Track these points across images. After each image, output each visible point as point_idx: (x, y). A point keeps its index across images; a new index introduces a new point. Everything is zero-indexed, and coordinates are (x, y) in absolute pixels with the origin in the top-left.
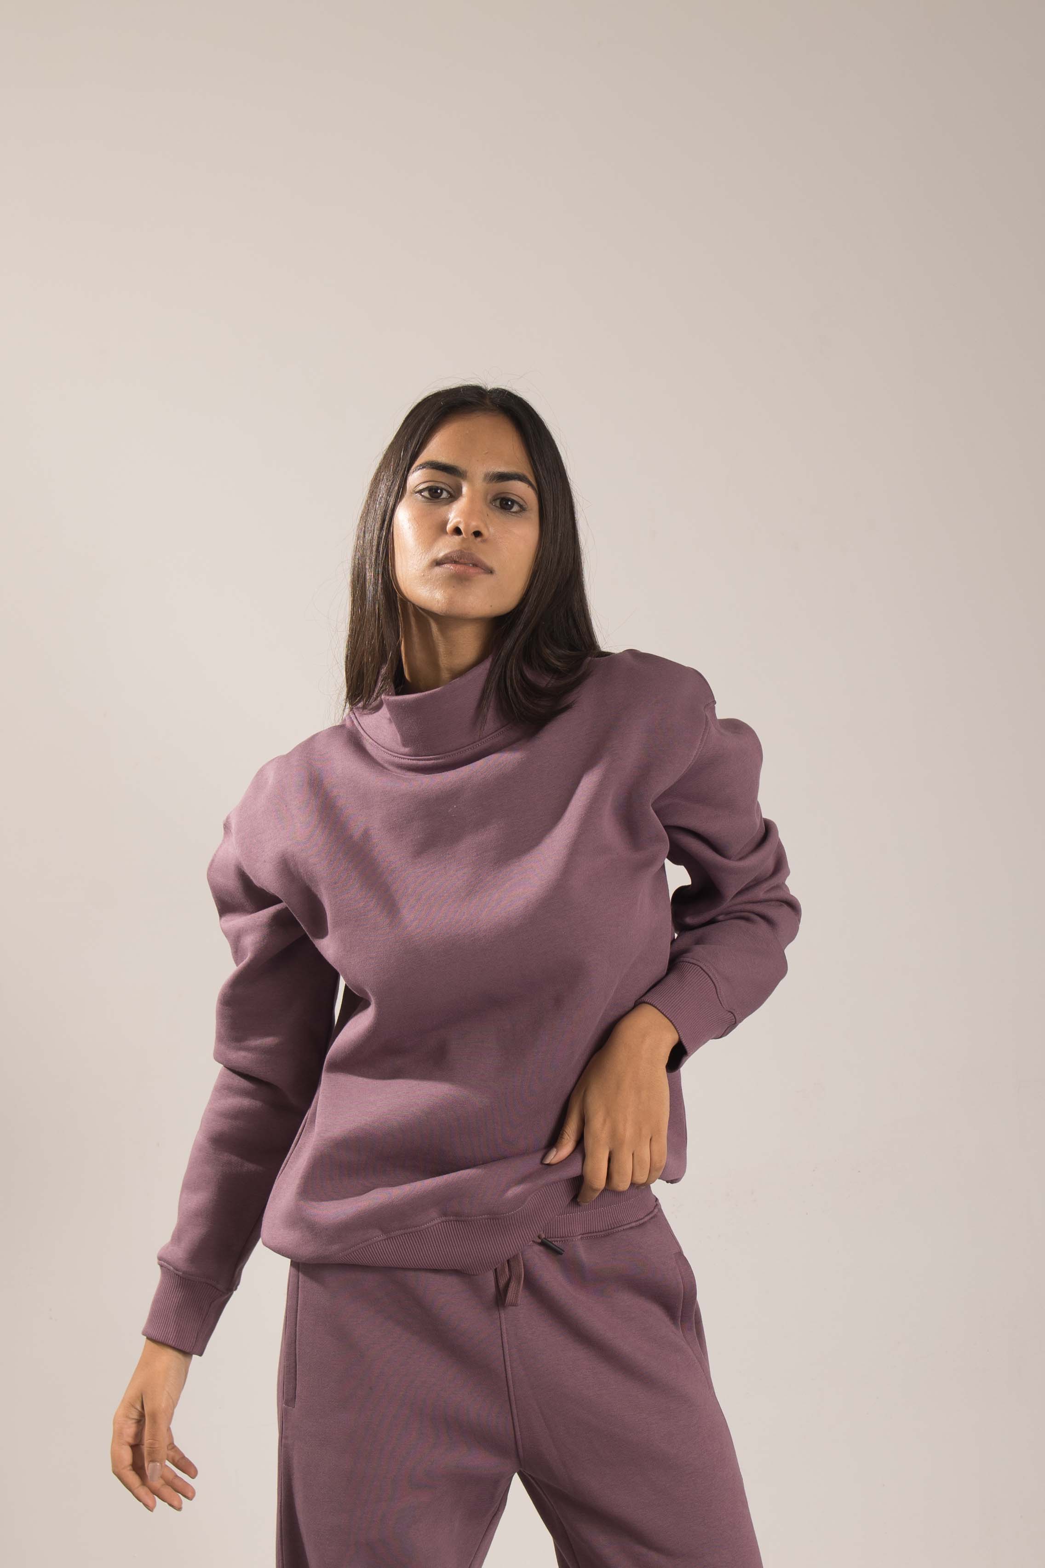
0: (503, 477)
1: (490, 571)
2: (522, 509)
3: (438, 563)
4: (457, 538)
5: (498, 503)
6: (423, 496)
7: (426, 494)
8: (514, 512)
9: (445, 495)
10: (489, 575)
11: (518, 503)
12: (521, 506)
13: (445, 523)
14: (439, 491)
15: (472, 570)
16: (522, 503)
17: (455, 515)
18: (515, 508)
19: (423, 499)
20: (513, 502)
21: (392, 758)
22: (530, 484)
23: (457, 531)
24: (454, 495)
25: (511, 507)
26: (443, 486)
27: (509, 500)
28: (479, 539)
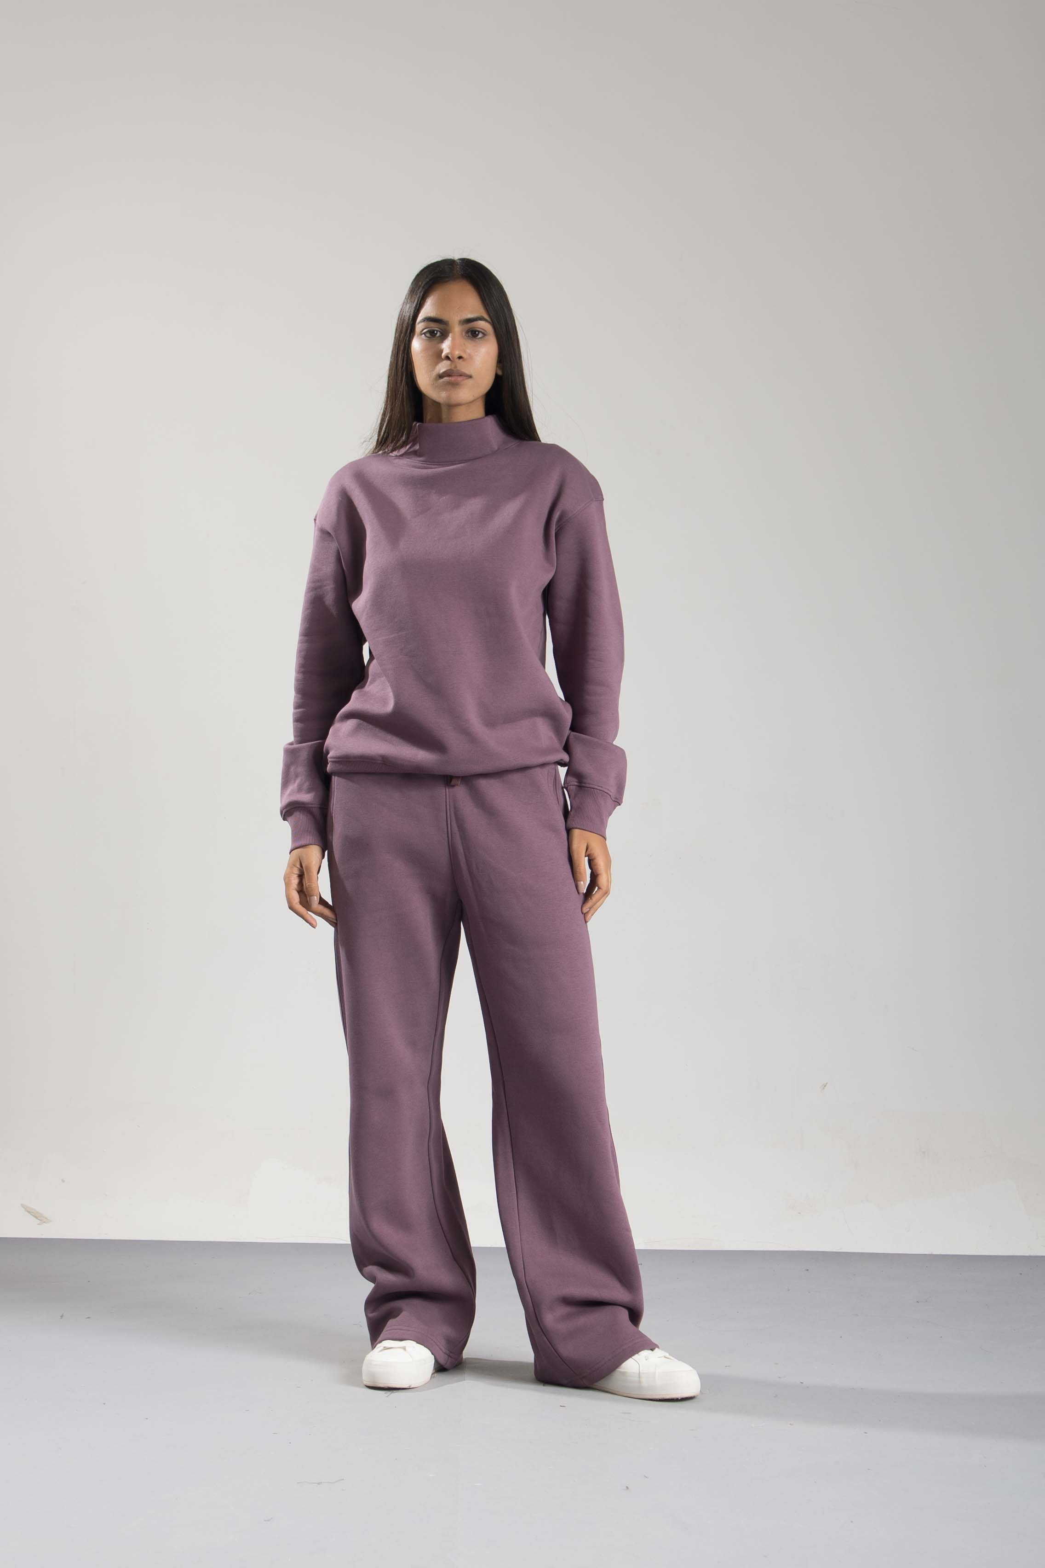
0: (469, 321)
1: (470, 377)
2: (484, 335)
3: (441, 376)
4: (448, 362)
5: (470, 334)
6: (426, 336)
7: (428, 335)
8: (479, 338)
9: (438, 334)
10: (470, 379)
11: (481, 332)
12: (483, 333)
13: (442, 351)
14: (436, 332)
15: (459, 379)
16: (483, 331)
17: (446, 346)
18: (480, 335)
19: (427, 338)
20: (479, 332)
21: (423, 465)
22: (486, 321)
23: (447, 358)
24: (444, 336)
25: (478, 335)
26: (437, 329)
27: (476, 331)
28: (461, 360)
